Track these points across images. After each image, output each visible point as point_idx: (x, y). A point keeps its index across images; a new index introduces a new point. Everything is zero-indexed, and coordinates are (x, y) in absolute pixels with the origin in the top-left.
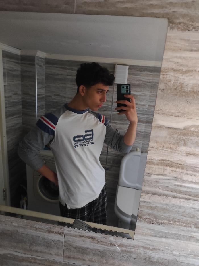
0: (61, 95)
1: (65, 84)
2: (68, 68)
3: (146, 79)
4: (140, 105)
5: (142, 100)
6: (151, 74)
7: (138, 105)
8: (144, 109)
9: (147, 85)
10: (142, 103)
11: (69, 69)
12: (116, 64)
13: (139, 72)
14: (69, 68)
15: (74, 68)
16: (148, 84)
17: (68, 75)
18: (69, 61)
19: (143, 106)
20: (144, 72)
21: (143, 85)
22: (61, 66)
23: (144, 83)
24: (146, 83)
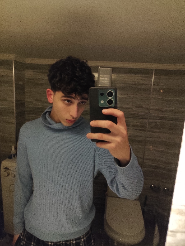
0: (42, 100)
3: (131, 82)
4: (126, 108)
5: (128, 103)
6: (136, 76)
9: (132, 88)
12: (99, 67)
16: (134, 86)
20: (129, 74)
22: (42, 71)
23: (129, 85)
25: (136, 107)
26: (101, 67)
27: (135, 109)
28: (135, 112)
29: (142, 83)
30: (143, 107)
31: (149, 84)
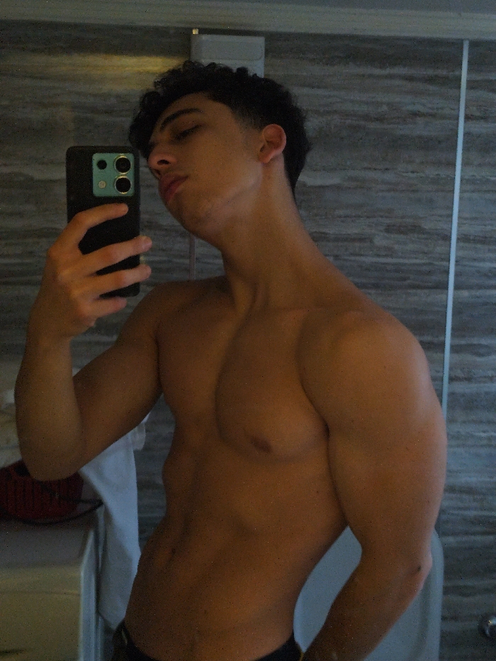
3: (360, 103)
4: (337, 239)
5: (348, 212)
6: (379, 77)
8: (363, 259)
9: (368, 134)
10: (353, 230)
12: (195, 32)
13: (317, 70)
16: (372, 126)
19: (357, 244)
20: (346, 64)
21: (345, 133)
23: (348, 122)
24: (362, 123)
25: (389, 229)
26: (202, 31)
27: (385, 243)
28: (386, 256)
29: (410, 108)
30: (422, 231)
31: (447, 111)
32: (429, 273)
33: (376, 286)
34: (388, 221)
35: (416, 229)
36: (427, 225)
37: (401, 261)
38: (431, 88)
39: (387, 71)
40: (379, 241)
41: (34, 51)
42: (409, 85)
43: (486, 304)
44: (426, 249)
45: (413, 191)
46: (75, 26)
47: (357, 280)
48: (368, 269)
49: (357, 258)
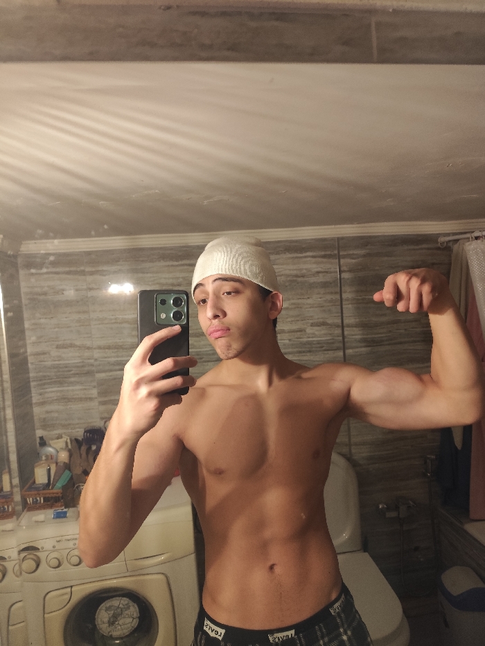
0: (78, 343)
1: (84, 312)
2: (88, 269)
3: (293, 270)
5: (293, 319)
6: (301, 257)
7: (285, 333)
8: (301, 340)
9: (298, 283)
10: (295, 327)
11: (92, 273)
14: (94, 270)
15: (105, 268)
16: (299, 279)
17: (91, 289)
18: (89, 253)
19: (299, 333)
20: (285, 253)
21: (287, 284)
22: (67, 269)
23: (288, 279)
24: (295, 279)
25: (312, 325)
27: (311, 331)
28: (312, 337)
29: (316, 270)
30: (327, 324)
31: (332, 270)
32: (333, 343)
33: (310, 351)
34: (311, 321)
35: (324, 324)
36: (329, 321)
37: (319, 339)
38: (324, 260)
39: (304, 255)
40: (309, 330)
41: (142, 261)
42: (314, 260)
43: (360, 355)
44: (330, 332)
45: (322, 307)
46: (161, 248)
47: (300, 350)
48: (305, 344)
49: (299, 340)
